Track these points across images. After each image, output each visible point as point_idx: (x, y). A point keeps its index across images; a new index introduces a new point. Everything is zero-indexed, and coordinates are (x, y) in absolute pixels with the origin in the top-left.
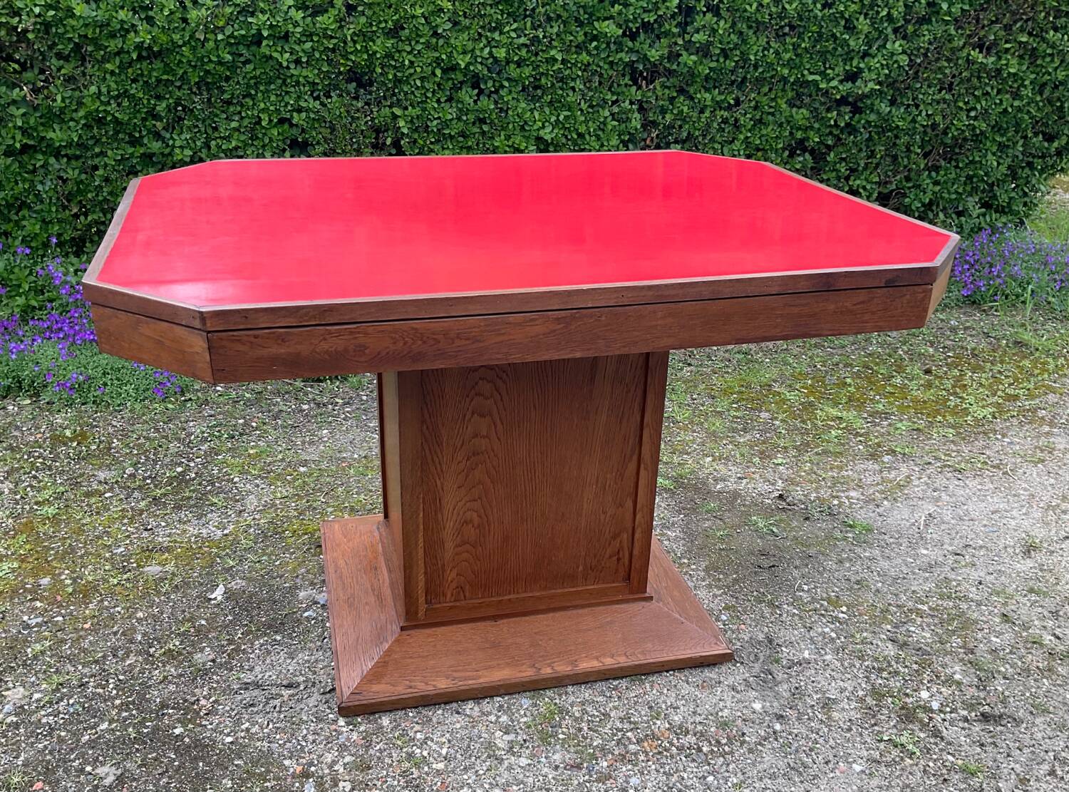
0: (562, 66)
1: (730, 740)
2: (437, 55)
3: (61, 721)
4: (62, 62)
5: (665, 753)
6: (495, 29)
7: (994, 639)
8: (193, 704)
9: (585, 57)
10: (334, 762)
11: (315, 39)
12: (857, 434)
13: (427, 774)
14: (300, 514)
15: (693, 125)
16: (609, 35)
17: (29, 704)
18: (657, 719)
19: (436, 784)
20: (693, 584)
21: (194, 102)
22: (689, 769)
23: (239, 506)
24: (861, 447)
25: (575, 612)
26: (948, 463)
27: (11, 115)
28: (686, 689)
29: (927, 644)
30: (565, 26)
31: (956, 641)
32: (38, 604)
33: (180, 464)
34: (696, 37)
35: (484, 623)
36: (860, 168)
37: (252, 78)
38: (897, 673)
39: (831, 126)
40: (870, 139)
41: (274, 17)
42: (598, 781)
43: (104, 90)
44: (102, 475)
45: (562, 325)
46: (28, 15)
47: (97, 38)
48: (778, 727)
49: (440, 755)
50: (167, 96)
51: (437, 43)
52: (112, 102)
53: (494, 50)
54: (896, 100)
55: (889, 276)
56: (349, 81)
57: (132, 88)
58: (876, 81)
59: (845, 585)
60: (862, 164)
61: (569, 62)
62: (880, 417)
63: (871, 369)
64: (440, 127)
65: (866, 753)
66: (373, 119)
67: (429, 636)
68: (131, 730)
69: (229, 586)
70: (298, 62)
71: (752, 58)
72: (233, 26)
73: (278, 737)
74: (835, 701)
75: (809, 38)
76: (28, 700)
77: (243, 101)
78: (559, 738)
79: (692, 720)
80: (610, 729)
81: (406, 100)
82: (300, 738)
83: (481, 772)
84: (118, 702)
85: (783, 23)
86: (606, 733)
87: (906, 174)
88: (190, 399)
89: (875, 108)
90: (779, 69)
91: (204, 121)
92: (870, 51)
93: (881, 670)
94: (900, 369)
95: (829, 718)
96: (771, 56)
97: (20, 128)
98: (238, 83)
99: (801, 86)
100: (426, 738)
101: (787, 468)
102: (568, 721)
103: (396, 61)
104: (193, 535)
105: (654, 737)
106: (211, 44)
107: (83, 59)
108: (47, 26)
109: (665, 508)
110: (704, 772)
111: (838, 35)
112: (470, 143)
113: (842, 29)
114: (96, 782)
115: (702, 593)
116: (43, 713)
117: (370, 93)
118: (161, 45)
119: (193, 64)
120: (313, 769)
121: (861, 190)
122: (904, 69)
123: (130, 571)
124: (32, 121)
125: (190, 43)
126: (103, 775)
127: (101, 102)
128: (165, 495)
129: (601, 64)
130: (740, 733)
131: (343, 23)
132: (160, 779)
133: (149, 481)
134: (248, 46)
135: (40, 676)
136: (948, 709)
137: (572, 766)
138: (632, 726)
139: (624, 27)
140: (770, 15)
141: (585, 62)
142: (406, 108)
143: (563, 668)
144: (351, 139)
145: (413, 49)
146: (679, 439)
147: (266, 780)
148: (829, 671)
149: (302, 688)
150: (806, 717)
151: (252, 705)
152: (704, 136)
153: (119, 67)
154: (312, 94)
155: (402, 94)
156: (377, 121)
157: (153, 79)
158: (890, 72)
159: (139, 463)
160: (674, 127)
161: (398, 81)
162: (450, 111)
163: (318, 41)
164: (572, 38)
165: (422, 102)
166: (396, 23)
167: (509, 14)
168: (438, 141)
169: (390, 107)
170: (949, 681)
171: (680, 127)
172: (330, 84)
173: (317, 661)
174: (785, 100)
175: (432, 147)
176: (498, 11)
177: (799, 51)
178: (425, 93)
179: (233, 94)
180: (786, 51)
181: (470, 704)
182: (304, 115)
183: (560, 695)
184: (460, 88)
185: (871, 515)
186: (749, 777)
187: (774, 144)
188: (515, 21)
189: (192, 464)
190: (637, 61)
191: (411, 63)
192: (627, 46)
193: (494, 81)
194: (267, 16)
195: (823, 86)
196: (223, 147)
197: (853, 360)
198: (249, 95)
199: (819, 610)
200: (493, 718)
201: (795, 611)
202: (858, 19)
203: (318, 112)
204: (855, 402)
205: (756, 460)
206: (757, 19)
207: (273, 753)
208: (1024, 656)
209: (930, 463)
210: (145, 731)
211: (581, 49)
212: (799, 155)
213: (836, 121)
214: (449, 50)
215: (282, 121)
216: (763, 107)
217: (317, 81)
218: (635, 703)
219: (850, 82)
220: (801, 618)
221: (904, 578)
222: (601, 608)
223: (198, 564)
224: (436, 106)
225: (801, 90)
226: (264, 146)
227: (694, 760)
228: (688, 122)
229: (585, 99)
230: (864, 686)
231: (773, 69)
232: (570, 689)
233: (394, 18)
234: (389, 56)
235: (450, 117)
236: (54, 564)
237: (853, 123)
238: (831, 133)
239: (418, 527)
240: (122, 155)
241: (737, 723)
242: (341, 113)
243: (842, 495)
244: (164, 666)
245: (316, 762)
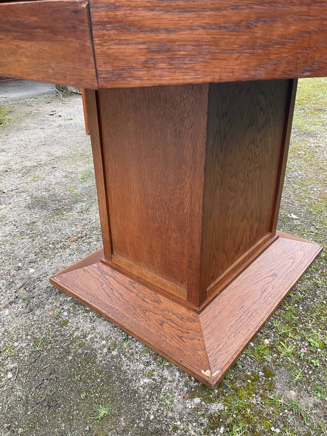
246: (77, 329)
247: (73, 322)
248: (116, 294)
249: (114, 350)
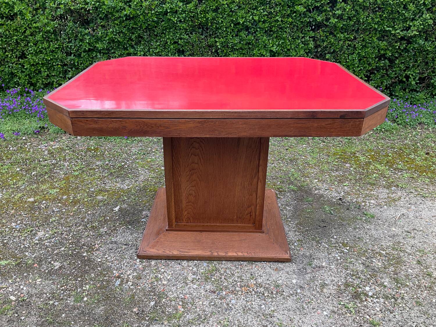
0: (281, 23)
1: (277, 294)
2: (232, 19)
3: (51, 245)
4: (101, 20)
5: (249, 293)
6: (255, 9)
7: (409, 270)
8: (93, 246)
9: (290, 20)
10: (130, 274)
11: (187, 13)
12: (385, 177)
13: (159, 285)
14: (155, 184)
15: (336, 47)
16: (300, 11)
17: (44, 238)
18: (252, 279)
19: (161, 289)
20: (289, 229)
21: (145, 35)
22: (256, 301)
23: (137, 179)
24: (384, 182)
25: (232, 233)
26: (421, 193)
27: (85, 38)
28: (268, 270)
29: (378, 268)
30: (283, 7)
31: (392, 269)
32: (60, 204)
33: (123, 162)
34: (337, 12)
35: (197, 233)
36: (411, 67)
37: (164, 27)
38: (359, 278)
39: (397, 49)
40: (415, 55)
41: (172, 5)
42: (220, 299)
43: (114, 30)
44: (98, 163)
45: (201, 125)
46: (91, 5)
47: (112, 12)
48: (299, 291)
49: (167, 278)
50: (135, 33)
51: (232, 14)
52: (117, 34)
53: (254, 17)
54: (428, 39)
55: (342, 114)
56: (199, 28)
57: (123, 30)
58: (417, 31)
59: (353, 238)
60: (411, 65)
61: (284, 21)
62: (398, 171)
63: (403, 150)
64: (233, 46)
65: (331, 308)
66: (208, 42)
67: (176, 234)
68: (70, 251)
69: (122, 206)
70: (180, 21)
71: (361, 20)
72: (158, 8)
73: (115, 262)
74: (327, 285)
75: (387, 12)
76: (44, 236)
77: (161, 35)
78: (211, 280)
79: (266, 282)
80: (232, 280)
81: (220, 35)
82: (122, 264)
83: (179, 287)
84: (70, 241)
85: (375, 6)
86: (230, 281)
87: (432, 70)
88: (136, 140)
89: (417, 42)
90: (373, 25)
91: (148, 42)
92: (416, 18)
93: (353, 275)
94: (415, 151)
95: (322, 291)
96: (370, 20)
97: (88, 43)
98: (159, 29)
99: (384, 32)
100: (165, 272)
101: (348, 188)
102: (218, 274)
103: (216, 21)
104: (118, 187)
105: (248, 286)
106: (150, 15)
107: (108, 19)
108: (97, 8)
109: (290, 198)
110: (261, 303)
111: (400, 11)
112: (244, 52)
113: (402, 9)
114: (53, 267)
115: (291, 234)
116: (46, 241)
117: (207, 33)
118: (133, 15)
119: (144, 21)
120: (122, 275)
121: (411, 76)
122: (431, 26)
123: (92, 197)
124: (92, 40)
125: (143, 14)
126: (55, 265)
127: (114, 35)
128: (115, 172)
129: (297, 22)
130: (282, 291)
131: (197, 7)
132: (72, 270)
133: (112, 167)
134: (163, 15)
135: (51, 229)
136: (375, 297)
137: (212, 291)
138: (241, 280)
139: (307, 8)
140: (369, 3)
141: (290, 21)
142: (220, 38)
143: (222, 254)
144: (200, 50)
145: (223, 17)
146: (307, 171)
147: (105, 277)
148: (330, 272)
149: (130, 246)
150: (312, 289)
151: (111, 249)
152: (341, 52)
153: (119, 22)
154: (185, 33)
155: (219, 33)
156: (209, 43)
157: (131, 27)
158: (424, 27)
159: (111, 160)
160: (328, 47)
161: (217, 29)
162: (237, 40)
163: (188, 14)
164: (285, 12)
165: (226, 36)
166: (217, 7)
167: (260, 3)
168: (232, 51)
169: (215, 38)
170: (382, 285)
171: (330, 47)
172: (192, 29)
173: (139, 237)
174: (376, 38)
175: (229, 53)
176: (256, 2)
177: (383, 18)
178: (227, 33)
179: (158, 33)
180: (377, 18)
181: (185, 262)
182: (182, 40)
183: (219, 264)
184: (241, 31)
185: (377, 211)
186: (279, 309)
187: (371, 55)
188: (263, 6)
189: (128, 162)
190: (313, 21)
191: (222, 22)
192: (308, 15)
193: (254, 29)
194: (169, 4)
195: (393, 32)
196: (155, 52)
197: (396, 146)
198: (163, 33)
199: (337, 247)
200: (191, 268)
201: (327, 246)
202: (409, 5)
203: (188, 39)
204: (390, 164)
205: (336, 183)
206: (364, 5)
207: (111, 268)
208: (420, 280)
209: (412, 192)
210: (75, 252)
211: (289, 16)
212: (383, 60)
213: (399, 47)
214: (237, 17)
215: (175, 43)
216: (366, 40)
217: (187, 28)
218: (247, 272)
219: (406, 31)
220: (328, 249)
221: (380, 239)
222: (243, 233)
223: (115, 197)
224: (231, 38)
225: (384, 34)
226: (168, 52)
227: (259, 298)
228: (333, 46)
229: (291, 36)
230: (343, 281)
231: (371, 25)
232: (224, 262)
233: (216, 5)
234: (214, 19)
235: (237, 42)
236: (70, 192)
237: (407, 48)
238: (397, 52)
239: (172, 194)
240: (121, 53)
241: (283, 287)
242: (196, 40)
243: (367, 201)
244: (90, 231)
245: (124, 273)
246: (296, 235)
247: (296, 238)
248: (272, 222)
249: (289, 220)
